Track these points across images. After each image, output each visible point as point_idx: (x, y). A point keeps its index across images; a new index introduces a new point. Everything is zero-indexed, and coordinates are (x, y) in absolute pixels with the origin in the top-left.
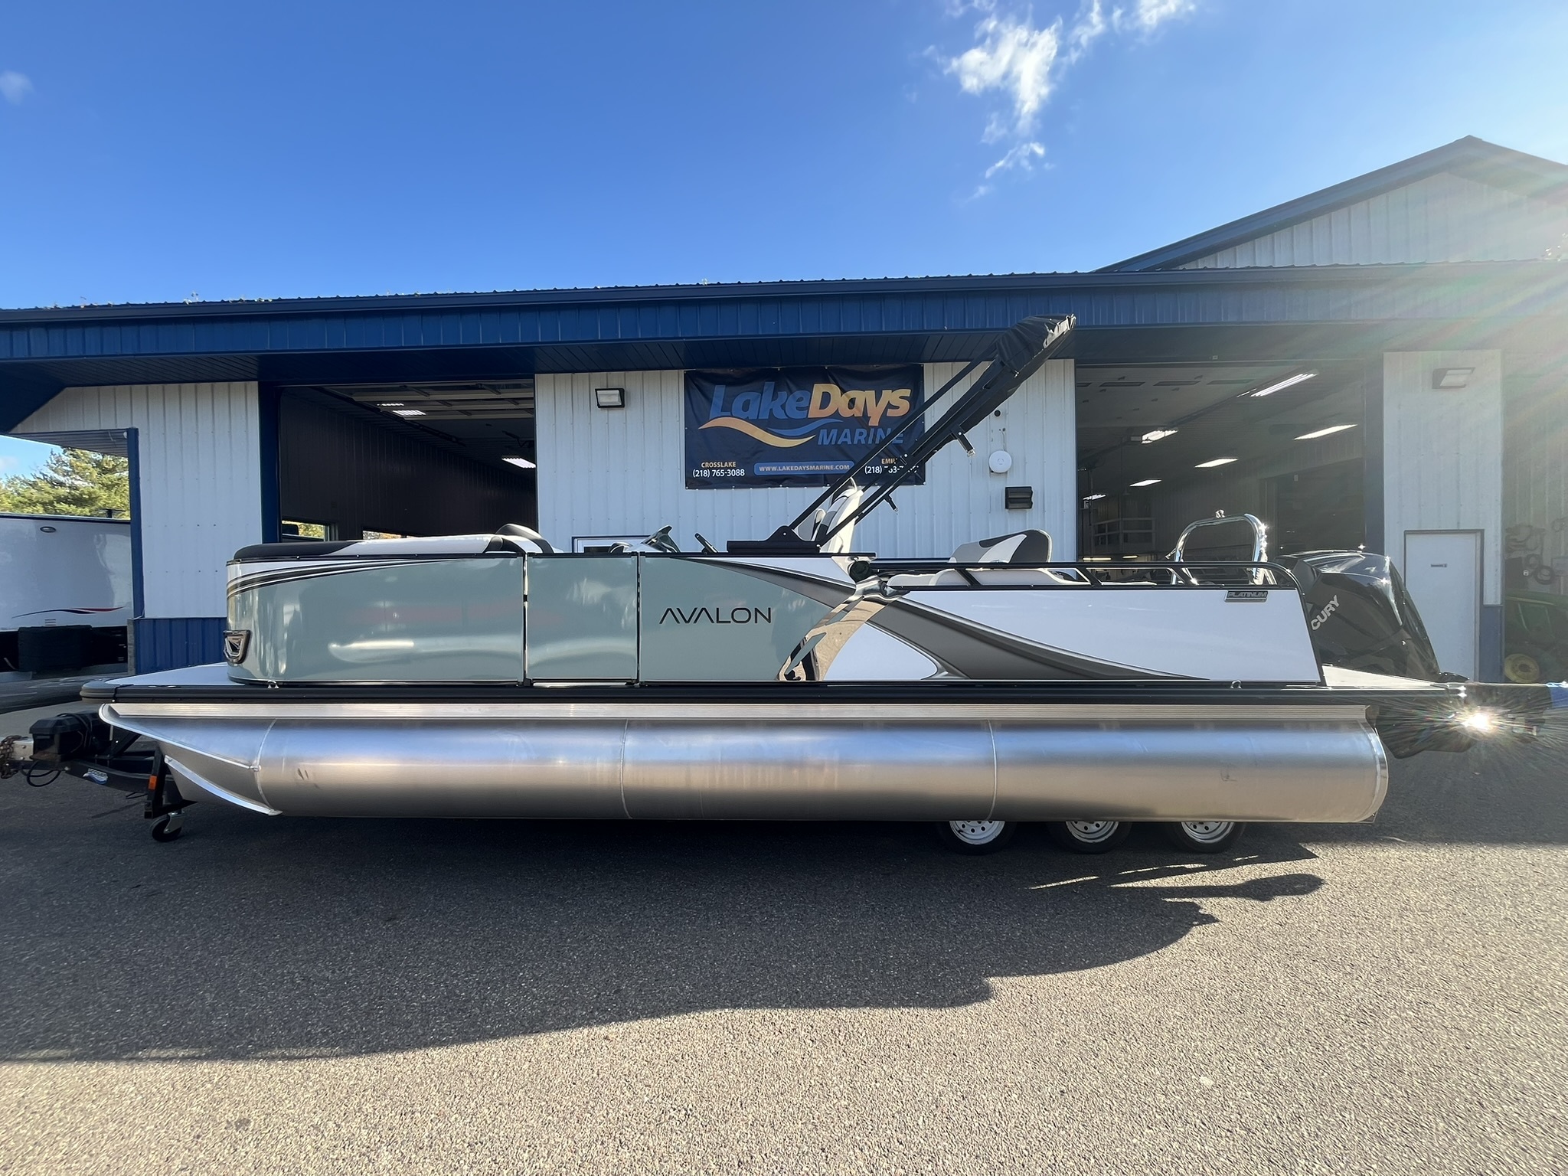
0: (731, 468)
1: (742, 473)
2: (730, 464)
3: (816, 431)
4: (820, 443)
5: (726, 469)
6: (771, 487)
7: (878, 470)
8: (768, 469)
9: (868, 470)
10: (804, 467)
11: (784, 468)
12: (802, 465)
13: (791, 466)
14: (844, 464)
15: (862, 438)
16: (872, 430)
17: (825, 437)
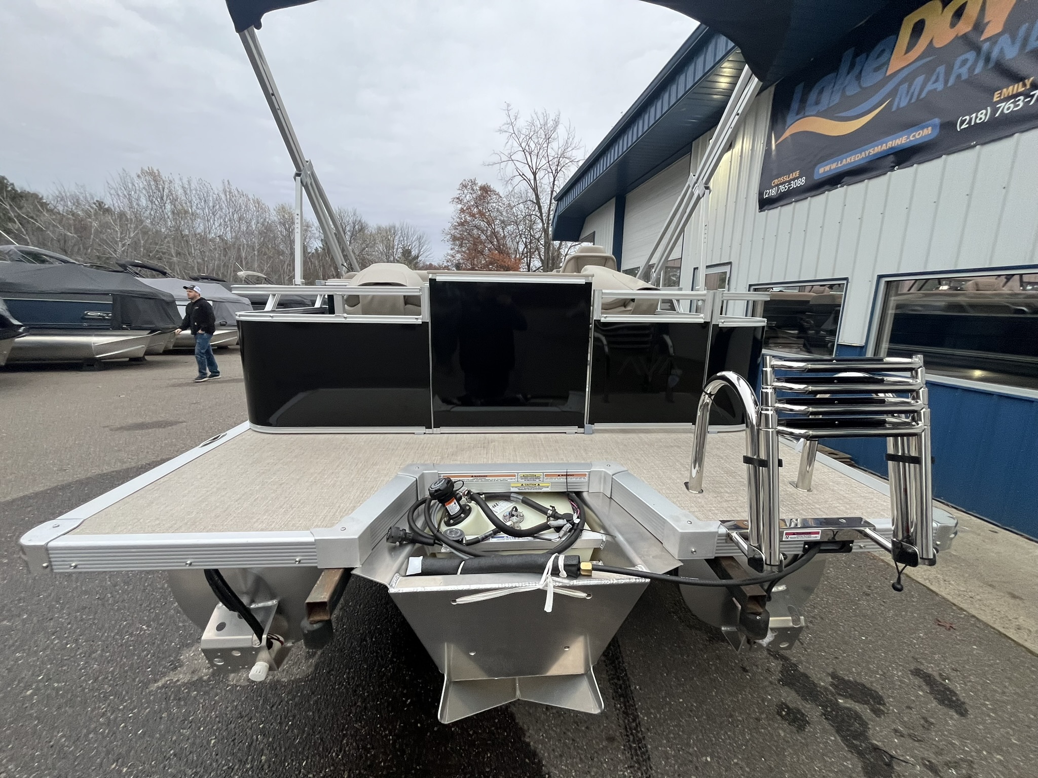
0: (794, 180)
1: (801, 182)
2: (794, 174)
3: (893, 93)
4: (894, 109)
5: (789, 182)
6: (829, 190)
7: (983, 116)
8: (827, 168)
9: (962, 122)
10: (867, 153)
11: (844, 162)
12: (864, 151)
13: (851, 155)
14: (922, 128)
15: (964, 71)
16: (986, 47)
17: (904, 95)
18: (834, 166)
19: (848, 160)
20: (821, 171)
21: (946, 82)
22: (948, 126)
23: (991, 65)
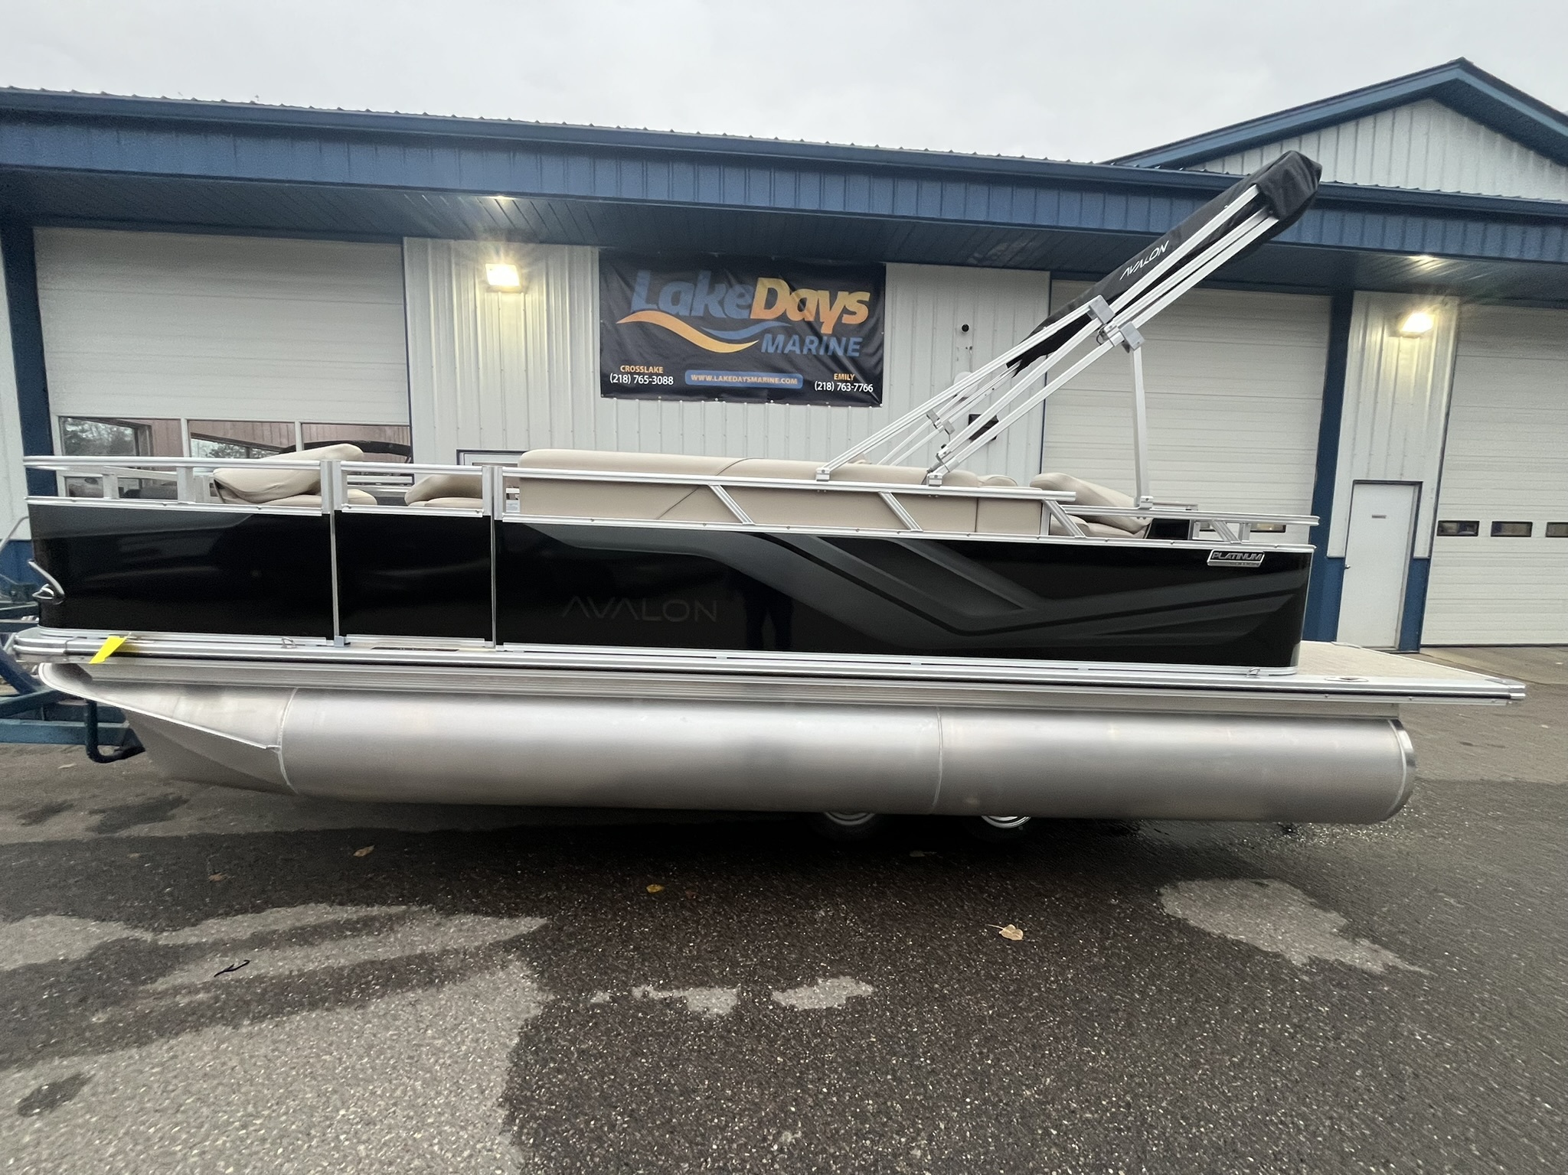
0: (658, 375)
1: (669, 381)
2: (656, 369)
3: (760, 336)
4: (763, 350)
5: (651, 375)
6: (705, 400)
7: (829, 386)
8: (702, 378)
9: (818, 385)
10: (745, 379)
11: (720, 378)
12: (742, 376)
13: (729, 375)
14: (791, 377)
15: (813, 347)
16: (825, 338)
17: (770, 343)
18: (709, 378)
19: (725, 378)
20: (694, 377)
21: (802, 351)
22: (809, 384)
23: (830, 353)
